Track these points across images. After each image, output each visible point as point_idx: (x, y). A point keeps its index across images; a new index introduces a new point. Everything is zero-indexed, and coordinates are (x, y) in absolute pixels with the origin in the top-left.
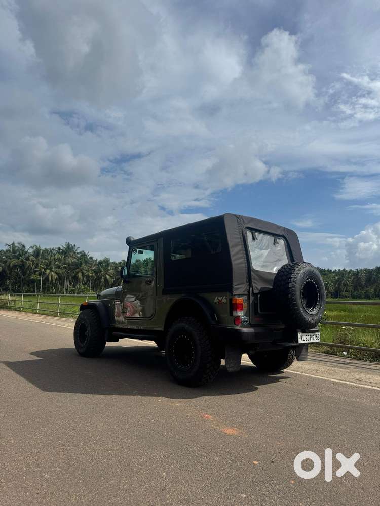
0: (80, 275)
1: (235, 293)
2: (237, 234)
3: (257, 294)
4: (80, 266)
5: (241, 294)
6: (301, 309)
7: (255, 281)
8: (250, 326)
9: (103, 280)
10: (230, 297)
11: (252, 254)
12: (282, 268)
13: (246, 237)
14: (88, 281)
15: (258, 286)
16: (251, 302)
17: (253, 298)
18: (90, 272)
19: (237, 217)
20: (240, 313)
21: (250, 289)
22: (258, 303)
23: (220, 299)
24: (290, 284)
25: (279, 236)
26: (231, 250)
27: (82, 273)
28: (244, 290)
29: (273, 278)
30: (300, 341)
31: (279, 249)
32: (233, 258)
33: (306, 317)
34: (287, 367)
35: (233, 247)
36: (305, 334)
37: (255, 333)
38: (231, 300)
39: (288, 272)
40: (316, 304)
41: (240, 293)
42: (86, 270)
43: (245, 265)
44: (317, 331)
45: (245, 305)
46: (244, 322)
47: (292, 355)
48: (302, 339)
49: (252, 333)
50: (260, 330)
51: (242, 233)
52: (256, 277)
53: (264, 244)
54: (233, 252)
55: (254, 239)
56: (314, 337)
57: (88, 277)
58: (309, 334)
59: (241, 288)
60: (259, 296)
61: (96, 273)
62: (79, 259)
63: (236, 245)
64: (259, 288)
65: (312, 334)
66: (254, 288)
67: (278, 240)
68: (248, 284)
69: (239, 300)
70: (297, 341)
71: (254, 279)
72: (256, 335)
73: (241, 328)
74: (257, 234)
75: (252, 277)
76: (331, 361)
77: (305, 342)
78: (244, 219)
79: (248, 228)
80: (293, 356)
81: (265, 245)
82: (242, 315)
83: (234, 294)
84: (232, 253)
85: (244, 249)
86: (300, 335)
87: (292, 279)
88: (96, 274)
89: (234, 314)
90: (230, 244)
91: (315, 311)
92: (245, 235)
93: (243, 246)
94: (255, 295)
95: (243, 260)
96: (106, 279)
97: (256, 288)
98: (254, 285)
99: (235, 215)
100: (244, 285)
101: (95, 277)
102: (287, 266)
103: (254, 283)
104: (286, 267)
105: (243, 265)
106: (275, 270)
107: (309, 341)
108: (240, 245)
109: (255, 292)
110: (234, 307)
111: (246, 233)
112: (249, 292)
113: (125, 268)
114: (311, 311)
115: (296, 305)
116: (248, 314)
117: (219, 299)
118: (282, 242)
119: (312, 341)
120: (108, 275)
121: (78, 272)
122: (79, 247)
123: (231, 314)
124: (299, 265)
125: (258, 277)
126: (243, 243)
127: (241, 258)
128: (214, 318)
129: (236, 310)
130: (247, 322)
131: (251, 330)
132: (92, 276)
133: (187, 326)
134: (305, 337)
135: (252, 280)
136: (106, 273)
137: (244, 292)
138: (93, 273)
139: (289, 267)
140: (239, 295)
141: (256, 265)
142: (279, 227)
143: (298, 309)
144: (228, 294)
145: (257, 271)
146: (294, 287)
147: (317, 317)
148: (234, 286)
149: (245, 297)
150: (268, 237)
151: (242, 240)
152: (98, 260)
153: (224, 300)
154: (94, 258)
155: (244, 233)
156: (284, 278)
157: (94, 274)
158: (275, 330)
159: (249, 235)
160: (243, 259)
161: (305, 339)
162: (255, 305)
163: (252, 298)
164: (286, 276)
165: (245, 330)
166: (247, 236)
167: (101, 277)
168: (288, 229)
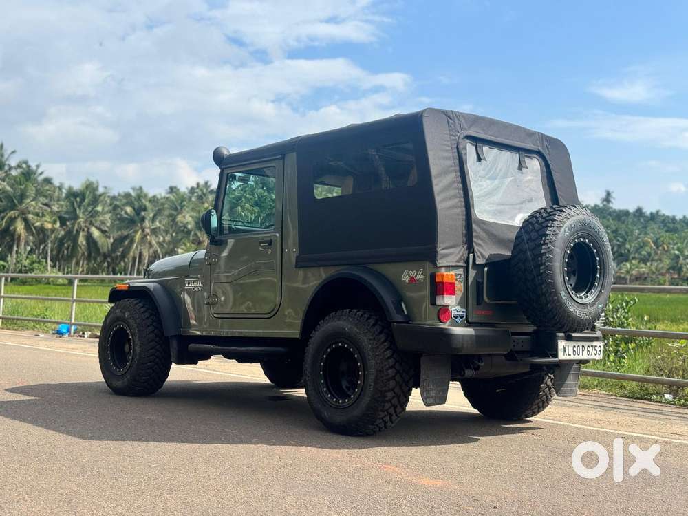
0: (20, 227)
1: (440, 263)
2: (447, 151)
3: (483, 266)
4: (21, 202)
5: (452, 266)
6: (563, 293)
7: (479, 242)
8: (469, 324)
9: (82, 240)
10: (431, 272)
11: (476, 190)
12: (532, 216)
13: (464, 157)
14: (43, 241)
15: (485, 251)
16: (470, 280)
17: (475, 272)
18: (47, 218)
19: (449, 116)
20: (451, 301)
21: (469, 256)
22: (483, 283)
23: (412, 273)
24: (543, 247)
25: (528, 151)
26: (435, 181)
27: (26, 221)
28: (457, 258)
29: (513, 236)
30: (562, 356)
31: (529, 177)
32: (438, 198)
33: (573, 309)
34: (538, 412)
35: (439, 175)
36: (571, 344)
37: (477, 336)
38: (433, 276)
39: (540, 224)
40: (592, 286)
41: (450, 264)
42: (37, 215)
43: (461, 211)
44: (597, 339)
45: (460, 286)
46: (456, 317)
47: (548, 386)
48: (565, 351)
49: (471, 336)
50: (484, 331)
51: (458, 148)
52: (482, 234)
53: (498, 169)
54: (438, 185)
55: (479, 159)
56: (590, 349)
57: (41, 230)
58: (581, 344)
59: (451, 254)
60: (486, 269)
61: (63, 222)
62: (15, 182)
63: (445, 172)
64: (487, 255)
65: (586, 344)
66: (477, 254)
67: (527, 160)
68: (466, 246)
69: (449, 275)
70: (556, 356)
71: (478, 237)
72: (478, 339)
73: (450, 327)
74: (485, 149)
75: (474, 234)
76: (634, 408)
77: (572, 357)
78: (463, 121)
79: (469, 137)
80: (550, 389)
81: (500, 170)
82: (454, 303)
83: (438, 265)
84: (436, 189)
85: (460, 179)
86: (561, 344)
87: (548, 238)
88: (63, 224)
89: (439, 301)
90: (434, 170)
91: (591, 298)
92: (463, 152)
93: (459, 174)
94: (478, 267)
95: (459, 201)
96: (89, 237)
97: (482, 254)
98: (476, 248)
99: (444, 113)
100: (459, 249)
101: (62, 233)
102: (540, 213)
103: (478, 245)
104: (538, 215)
105: (458, 211)
106: (518, 220)
107: (580, 357)
108: (451, 171)
109: (477, 263)
110: (439, 288)
111: (465, 148)
112: (467, 262)
113: (214, 212)
114: (581, 298)
115: (553, 286)
116: (464, 303)
117: (410, 275)
118: (534, 164)
119: (584, 357)
120: (96, 227)
121: (12, 220)
122: (13, 152)
123: (433, 303)
124: (562, 211)
125: (486, 232)
126: (458, 168)
127: (455, 196)
128: (400, 310)
129: (443, 294)
130: (461, 317)
131: (470, 331)
132: (53, 231)
133: (349, 326)
134: (571, 349)
135: (474, 240)
136: (91, 223)
137: (457, 262)
138: (55, 222)
139: (544, 215)
140: (448, 267)
141: (482, 212)
142: (531, 134)
143: (556, 293)
144: (428, 265)
145: (483, 222)
146: (551, 252)
147: (593, 310)
148: (439, 250)
149: (461, 271)
150: (507, 155)
151: (457, 161)
152: (66, 186)
153: (420, 277)
154: (56, 183)
155: (461, 147)
156: (534, 235)
157: (58, 224)
158: (514, 334)
159: (470, 150)
160: (457, 200)
161: (571, 352)
162: (479, 285)
163: (472, 273)
164: (537, 231)
165: (458, 331)
166: (466, 154)
167: (78, 232)
168: (550, 138)
